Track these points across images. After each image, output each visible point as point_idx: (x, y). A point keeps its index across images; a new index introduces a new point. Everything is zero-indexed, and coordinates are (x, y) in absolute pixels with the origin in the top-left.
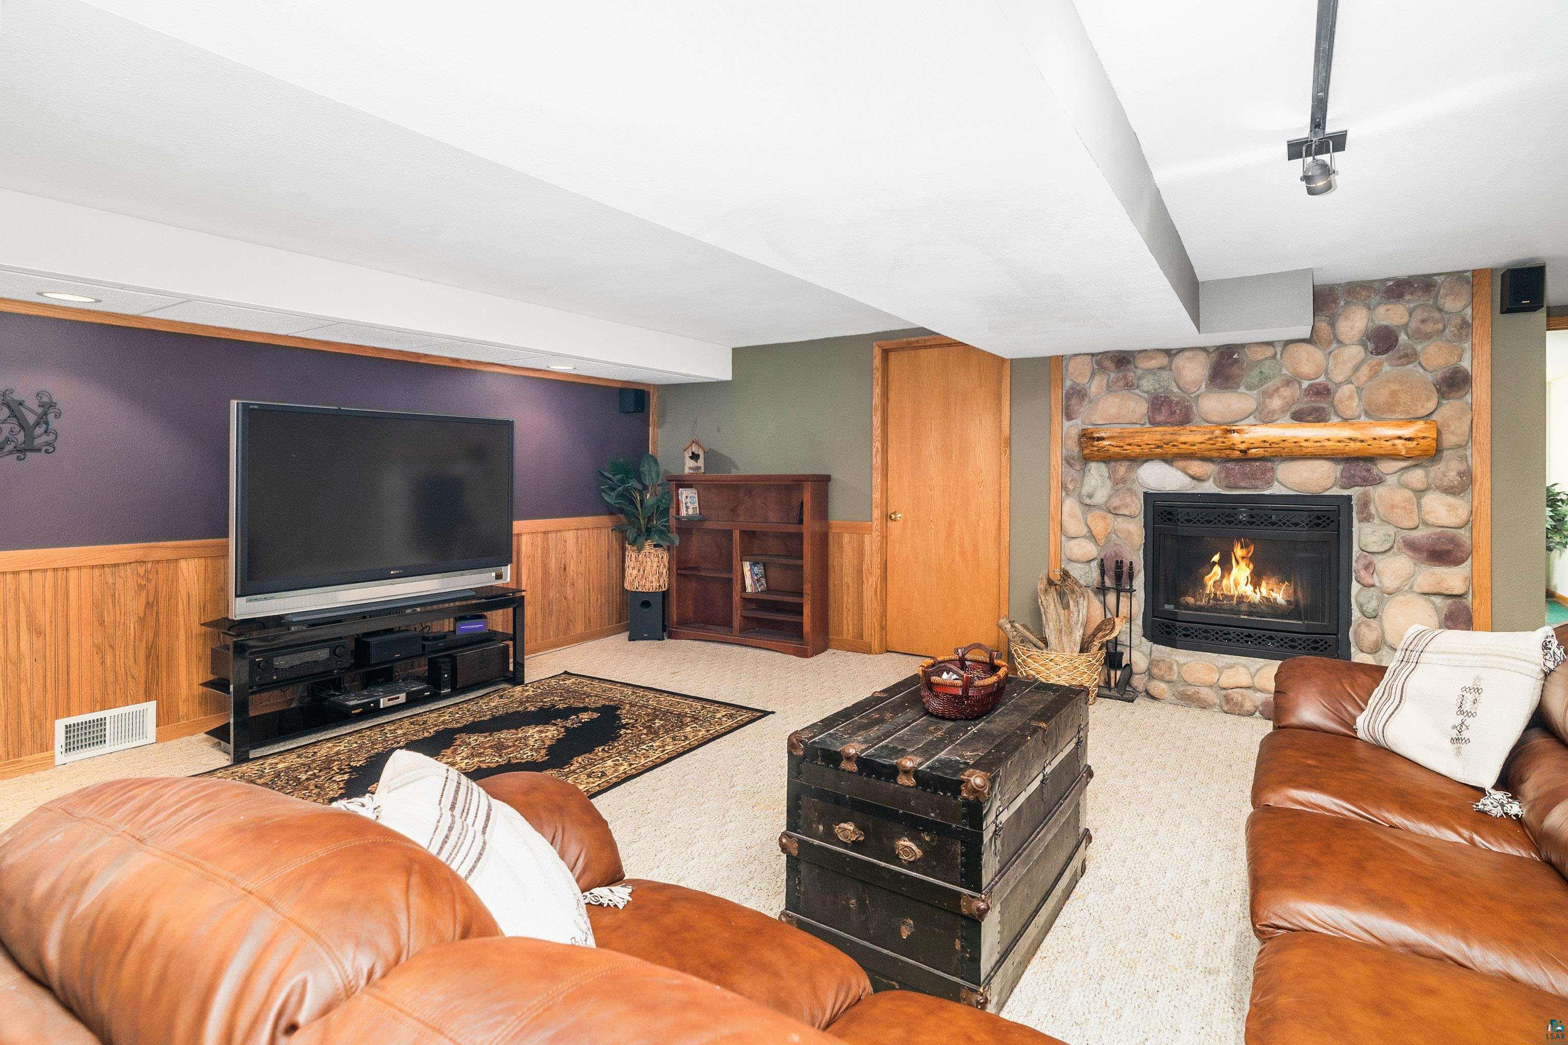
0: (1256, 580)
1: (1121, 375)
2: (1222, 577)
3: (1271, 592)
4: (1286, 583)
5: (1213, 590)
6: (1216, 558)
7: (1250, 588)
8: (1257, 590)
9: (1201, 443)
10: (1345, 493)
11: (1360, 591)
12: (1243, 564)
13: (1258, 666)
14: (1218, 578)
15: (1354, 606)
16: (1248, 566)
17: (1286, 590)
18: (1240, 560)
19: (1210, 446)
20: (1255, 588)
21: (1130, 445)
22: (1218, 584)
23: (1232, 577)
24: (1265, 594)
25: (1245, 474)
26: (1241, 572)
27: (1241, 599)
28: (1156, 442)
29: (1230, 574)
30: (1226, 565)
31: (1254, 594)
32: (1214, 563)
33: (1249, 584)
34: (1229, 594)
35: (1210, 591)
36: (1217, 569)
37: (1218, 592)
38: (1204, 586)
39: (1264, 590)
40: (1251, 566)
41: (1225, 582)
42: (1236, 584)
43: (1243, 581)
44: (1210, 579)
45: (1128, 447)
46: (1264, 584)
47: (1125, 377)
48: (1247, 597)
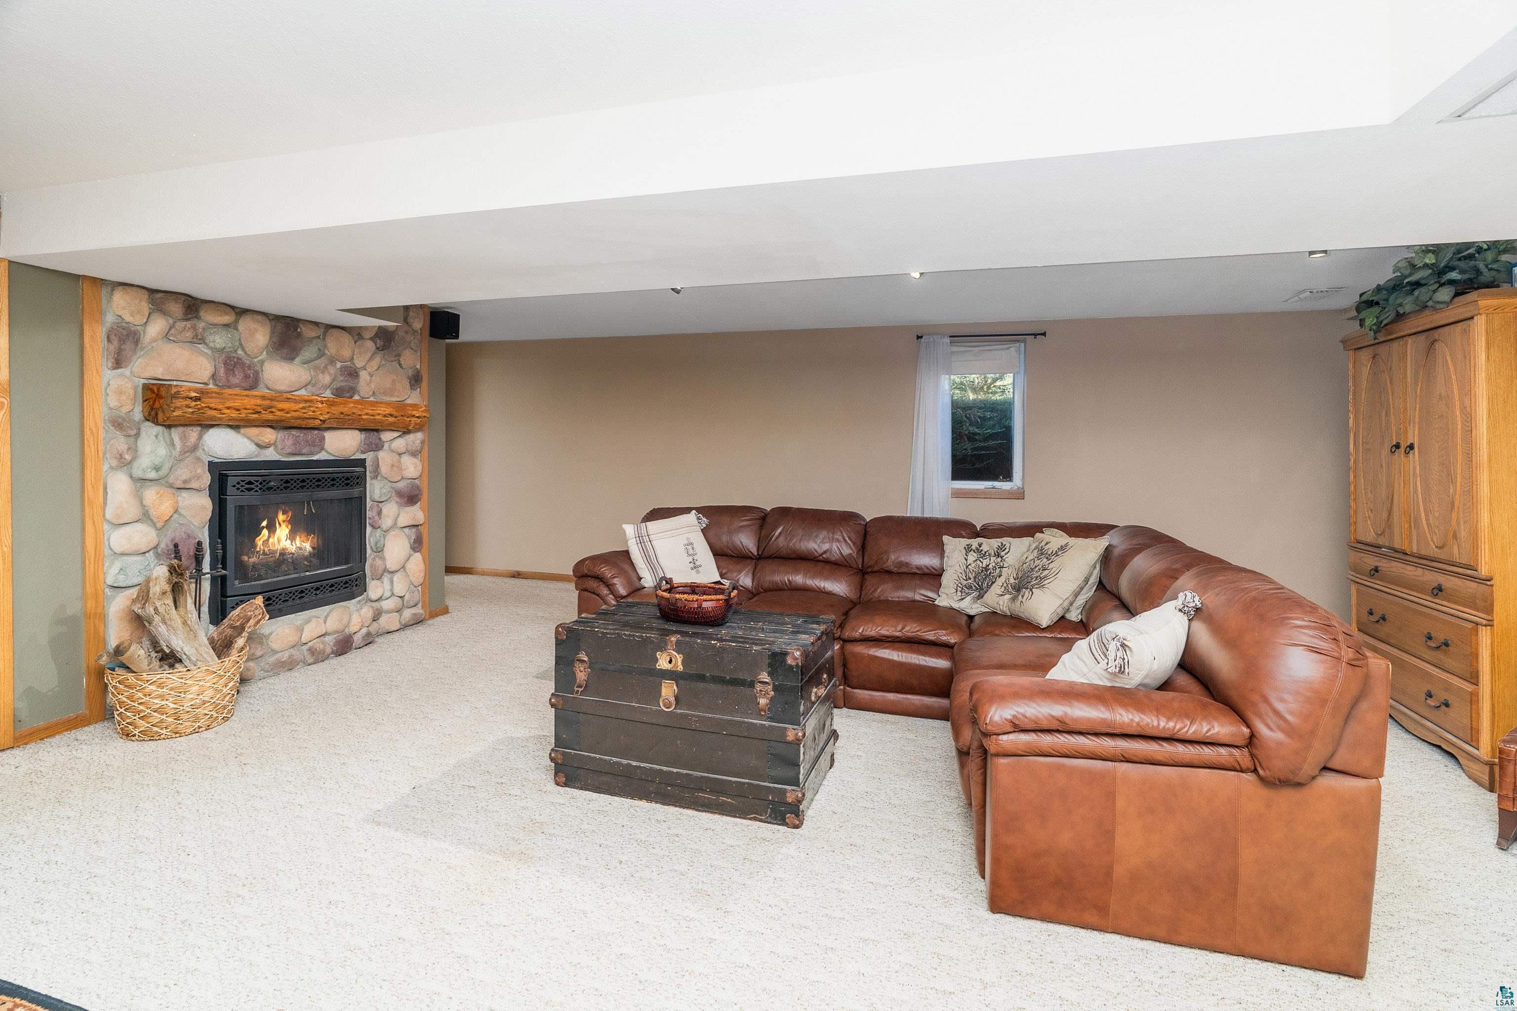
0: (292, 537)
1: (188, 324)
2: (269, 537)
3: (303, 543)
4: (312, 535)
5: (262, 547)
6: (264, 523)
7: (289, 542)
8: (293, 543)
9: (295, 411)
10: (363, 456)
11: (371, 531)
12: (284, 526)
13: (325, 614)
14: (266, 538)
15: (368, 546)
16: (287, 527)
17: (312, 541)
18: (282, 523)
19: (302, 414)
20: (292, 542)
21: (228, 408)
22: (266, 542)
23: (276, 536)
24: (298, 545)
25: (307, 441)
26: (283, 531)
27: (283, 553)
28: (255, 407)
29: (274, 534)
30: (271, 528)
31: (291, 546)
32: (263, 527)
33: (288, 540)
34: (274, 549)
35: (260, 548)
36: (265, 532)
37: (266, 549)
38: (255, 546)
39: (298, 542)
40: (290, 527)
41: (271, 540)
42: (279, 541)
43: (283, 538)
44: (260, 540)
45: (228, 411)
46: (298, 538)
47: (194, 328)
48: (287, 549)
